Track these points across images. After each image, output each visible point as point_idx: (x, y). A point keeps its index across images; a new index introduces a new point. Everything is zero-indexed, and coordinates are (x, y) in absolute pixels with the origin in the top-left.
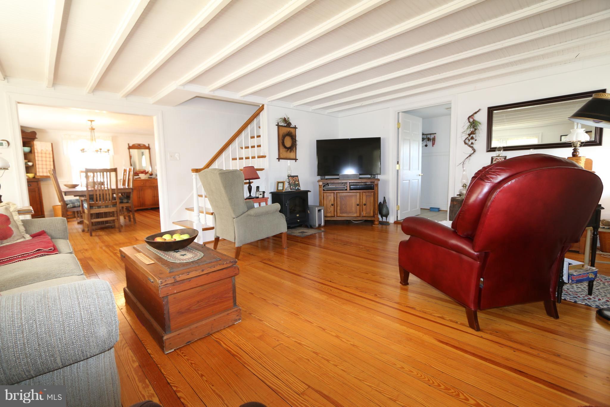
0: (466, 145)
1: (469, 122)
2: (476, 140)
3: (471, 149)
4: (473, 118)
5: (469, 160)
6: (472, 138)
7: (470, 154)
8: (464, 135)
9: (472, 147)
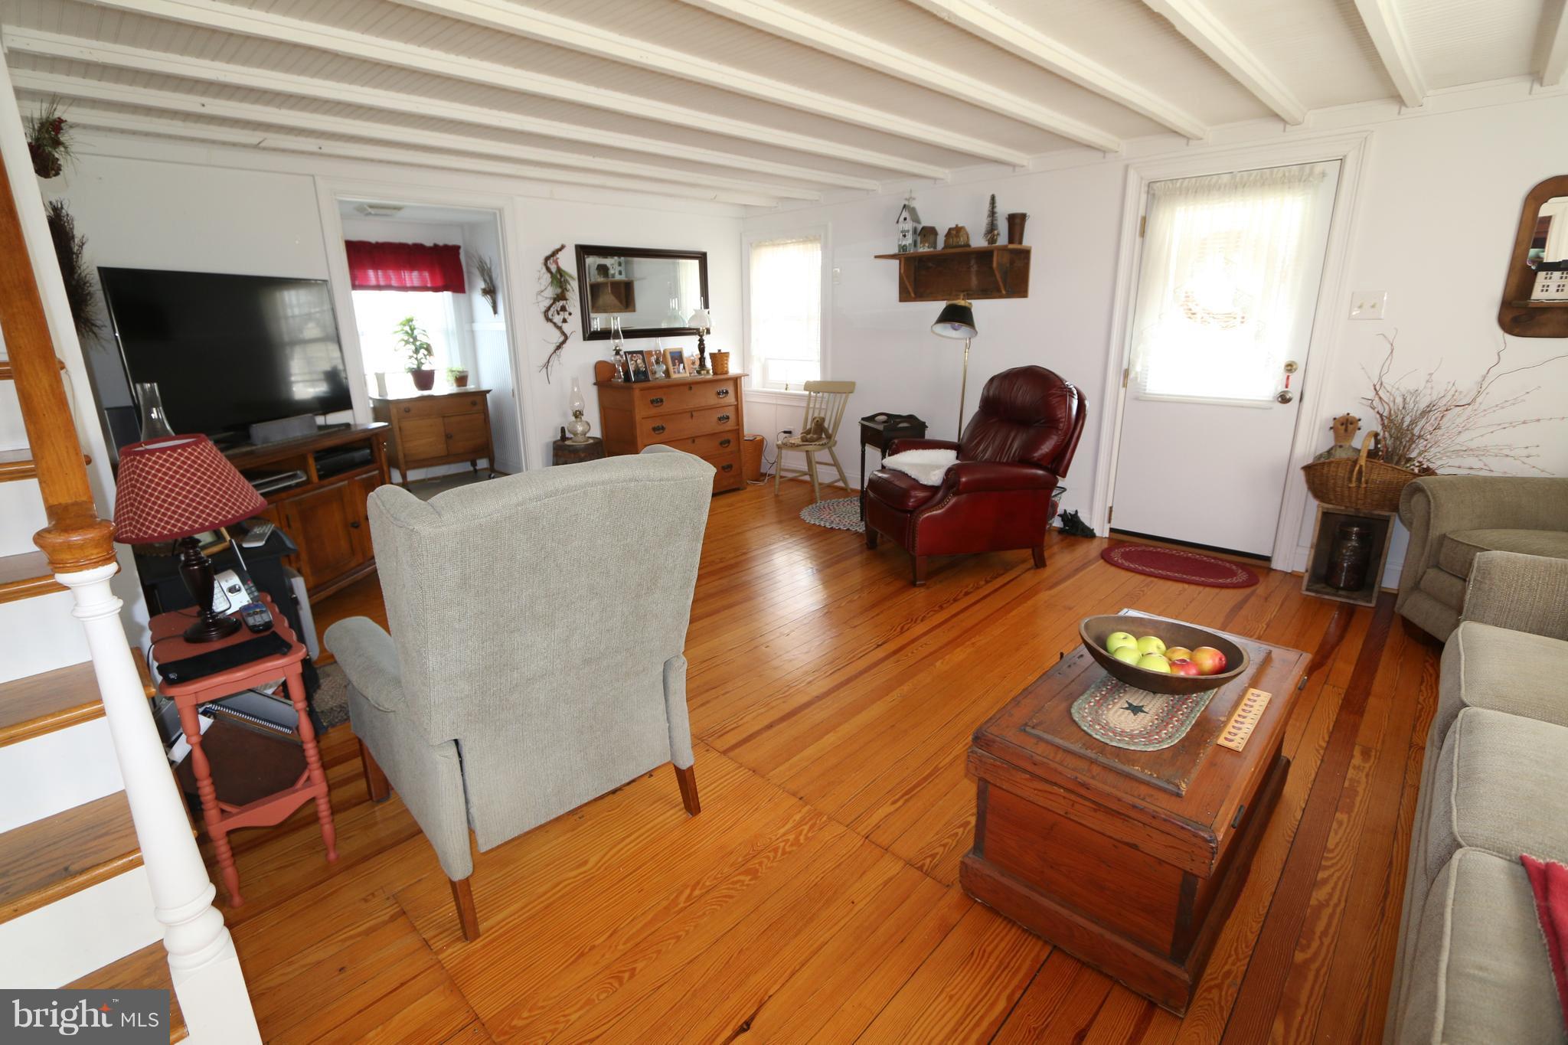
0: (550, 325)
1: (548, 269)
2: (570, 314)
3: (557, 333)
4: (556, 263)
5: (559, 357)
6: (563, 309)
7: (558, 344)
8: (540, 298)
9: (560, 328)
